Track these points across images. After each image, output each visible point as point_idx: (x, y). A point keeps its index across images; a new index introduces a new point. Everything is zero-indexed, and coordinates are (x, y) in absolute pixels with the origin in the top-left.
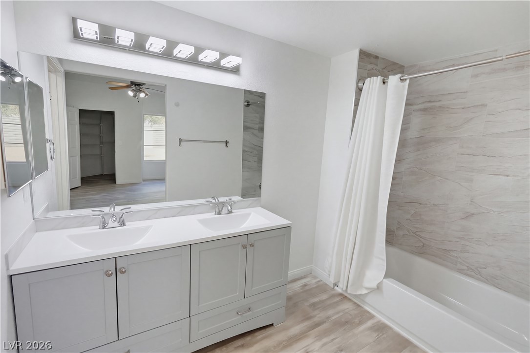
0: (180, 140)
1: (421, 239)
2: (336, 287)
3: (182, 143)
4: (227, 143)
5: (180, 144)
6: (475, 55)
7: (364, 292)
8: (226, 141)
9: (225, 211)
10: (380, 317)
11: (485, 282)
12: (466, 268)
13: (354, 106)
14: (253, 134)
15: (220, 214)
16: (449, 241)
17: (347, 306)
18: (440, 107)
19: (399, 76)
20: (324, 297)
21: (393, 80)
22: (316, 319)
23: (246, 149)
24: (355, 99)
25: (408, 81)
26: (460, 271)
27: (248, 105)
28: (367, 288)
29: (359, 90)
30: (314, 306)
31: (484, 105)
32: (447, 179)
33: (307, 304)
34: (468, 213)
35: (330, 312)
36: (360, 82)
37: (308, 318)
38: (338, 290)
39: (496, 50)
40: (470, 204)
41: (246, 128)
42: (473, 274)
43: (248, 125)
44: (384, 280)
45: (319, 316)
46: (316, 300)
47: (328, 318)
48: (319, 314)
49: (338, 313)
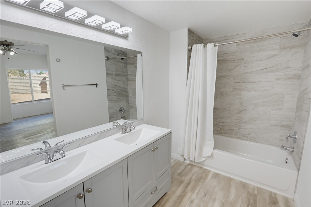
0: (64, 86)
1: (219, 126)
2: (185, 161)
3: (65, 88)
4: (96, 85)
5: (64, 89)
6: (236, 35)
7: (204, 159)
8: (96, 84)
9: (128, 130)
10: (213, 170)
11: (250, 141)
12: (241, 136)
13: (188, 59)
14: (112, 78)
15: (126, 132)
16: (232, 125)
17: (195, 169)
18: (223, 60)
19: (213, 44)
20: (182, 168)
21: (210, 46)
22: (186, 181)
23: (109, 88)
24: (188, 56)
25: (217, 47)
26: (239, 138)
27: (108, 59)
28: (205, 157)
29: (190, 51)
30: (180, 174)
31: (243, 59)
32: (229, 95)
33: (176, 175)
34: (240, 110)
35: (190, 176)
36: (189, 46)
37: (181, 182)
38: (187, 162)
39: (246, 33)
40: (241, 106)
41: (108, 74)
42: (245, 138)
43: (109, 72)
44: (214, 151)
45: (187, 179)
46: (179, 171)
47: (191, 179)
48: (185, 178)
49: (193, 175)
